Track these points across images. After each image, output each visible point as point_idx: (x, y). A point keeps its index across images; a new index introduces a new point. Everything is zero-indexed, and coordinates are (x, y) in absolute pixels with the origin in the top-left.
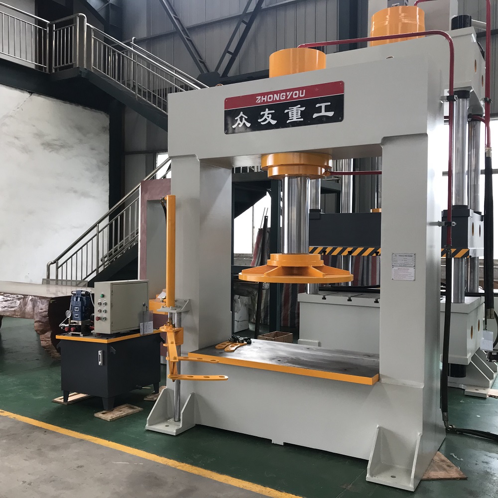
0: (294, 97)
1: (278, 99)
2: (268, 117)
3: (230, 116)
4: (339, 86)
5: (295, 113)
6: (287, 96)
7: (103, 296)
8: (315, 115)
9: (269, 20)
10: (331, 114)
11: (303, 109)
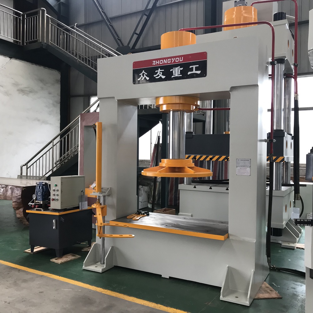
0: (176, 61)
1: (166, 63)
2: (160, 74)
3: (136, 73)
4: (204, 55)
5: (177, 72)
6: (171, 61)
7: (56, 185)
8: (189, 73)
9: (161, 13)
10: (199, 72)
11: (182, 69)
